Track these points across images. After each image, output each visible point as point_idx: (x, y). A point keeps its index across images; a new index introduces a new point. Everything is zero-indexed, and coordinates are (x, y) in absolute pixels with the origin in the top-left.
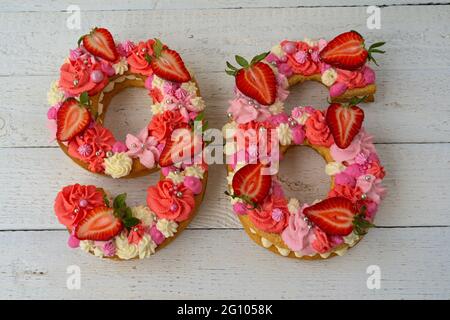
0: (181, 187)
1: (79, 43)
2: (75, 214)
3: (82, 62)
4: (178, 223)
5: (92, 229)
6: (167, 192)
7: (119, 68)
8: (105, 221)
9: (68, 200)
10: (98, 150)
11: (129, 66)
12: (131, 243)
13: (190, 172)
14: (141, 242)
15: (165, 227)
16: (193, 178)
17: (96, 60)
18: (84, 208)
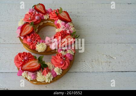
0: (65, 56)
1: (33, 7)
2: (22, 62)
3: (33, 13)
4: (62, 70)
5: (28, 67)
6: (59, 57)
7: (46, 17)
8: (34, 64)
9: (20, 56)
10: (34, 41)
11: (49, 17)
12: (43, 75)
13: (69, 52)
14: (47, 75)
15: (57, 70)
16: (70, 54)
17: (38, 13)
18: (26, 60)
